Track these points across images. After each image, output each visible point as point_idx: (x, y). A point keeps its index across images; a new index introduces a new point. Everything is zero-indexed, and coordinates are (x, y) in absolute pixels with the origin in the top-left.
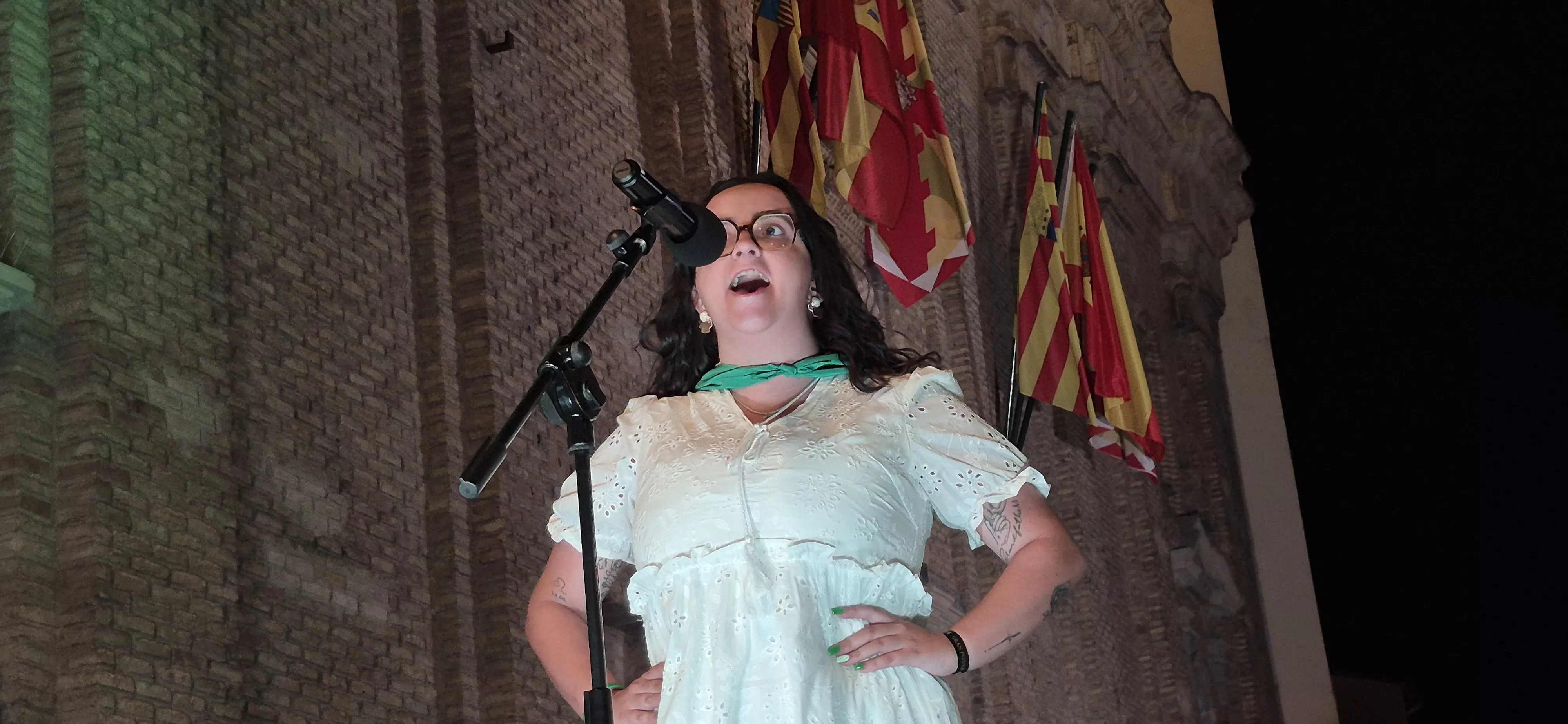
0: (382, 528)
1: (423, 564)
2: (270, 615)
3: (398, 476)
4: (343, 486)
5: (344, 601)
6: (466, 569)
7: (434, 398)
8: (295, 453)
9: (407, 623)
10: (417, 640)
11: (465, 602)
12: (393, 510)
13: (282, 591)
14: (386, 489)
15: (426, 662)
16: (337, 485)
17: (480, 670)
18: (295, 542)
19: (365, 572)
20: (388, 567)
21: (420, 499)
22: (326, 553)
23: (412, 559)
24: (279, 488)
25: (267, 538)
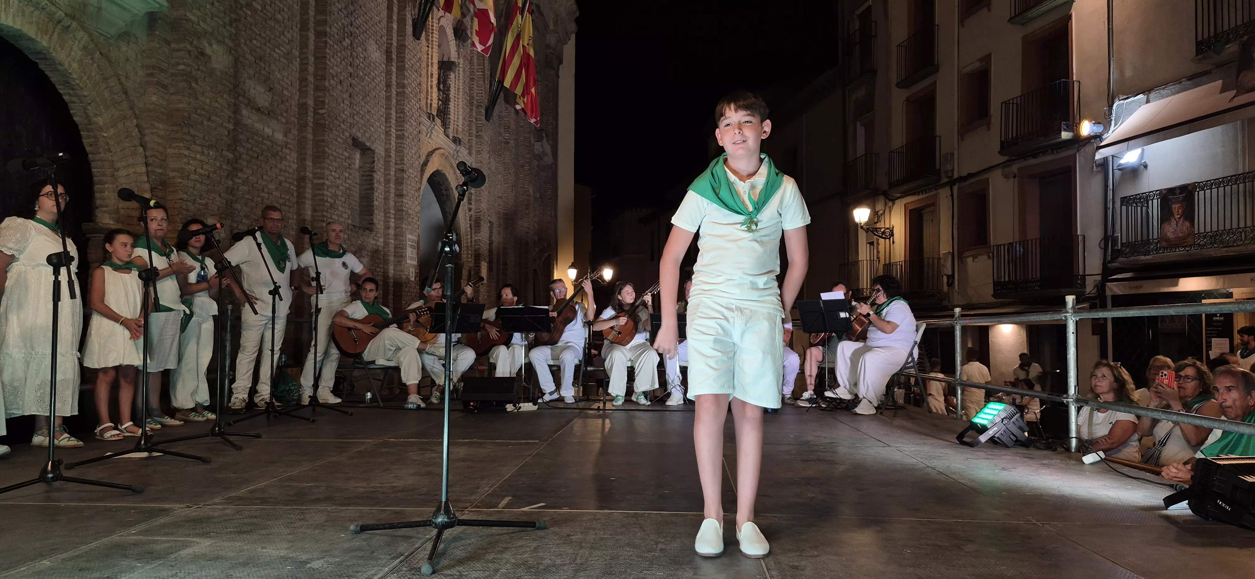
0: (283, 106)
1: (296, 121)
2: (242, 133)
3: (290, 88)
4: (270, 89)
5: (268, 131)
6: (311, 125)
7: (305, 62)
8: (254, 75)
9: (289, 141)
10: (292, 147)
11: (310, 136)
12: (287, 100)
13: (247, 125)
14: (285, 92)
15: (294, 155)
16: (268, 89)
17: (313, 160)
18: (252, 108)
19: (276, 121)
20: (284, 120)
21: (297, 97)
22: (263, 113)
23: (292, 119)
24: (248, 88)
25: (243, 105)
